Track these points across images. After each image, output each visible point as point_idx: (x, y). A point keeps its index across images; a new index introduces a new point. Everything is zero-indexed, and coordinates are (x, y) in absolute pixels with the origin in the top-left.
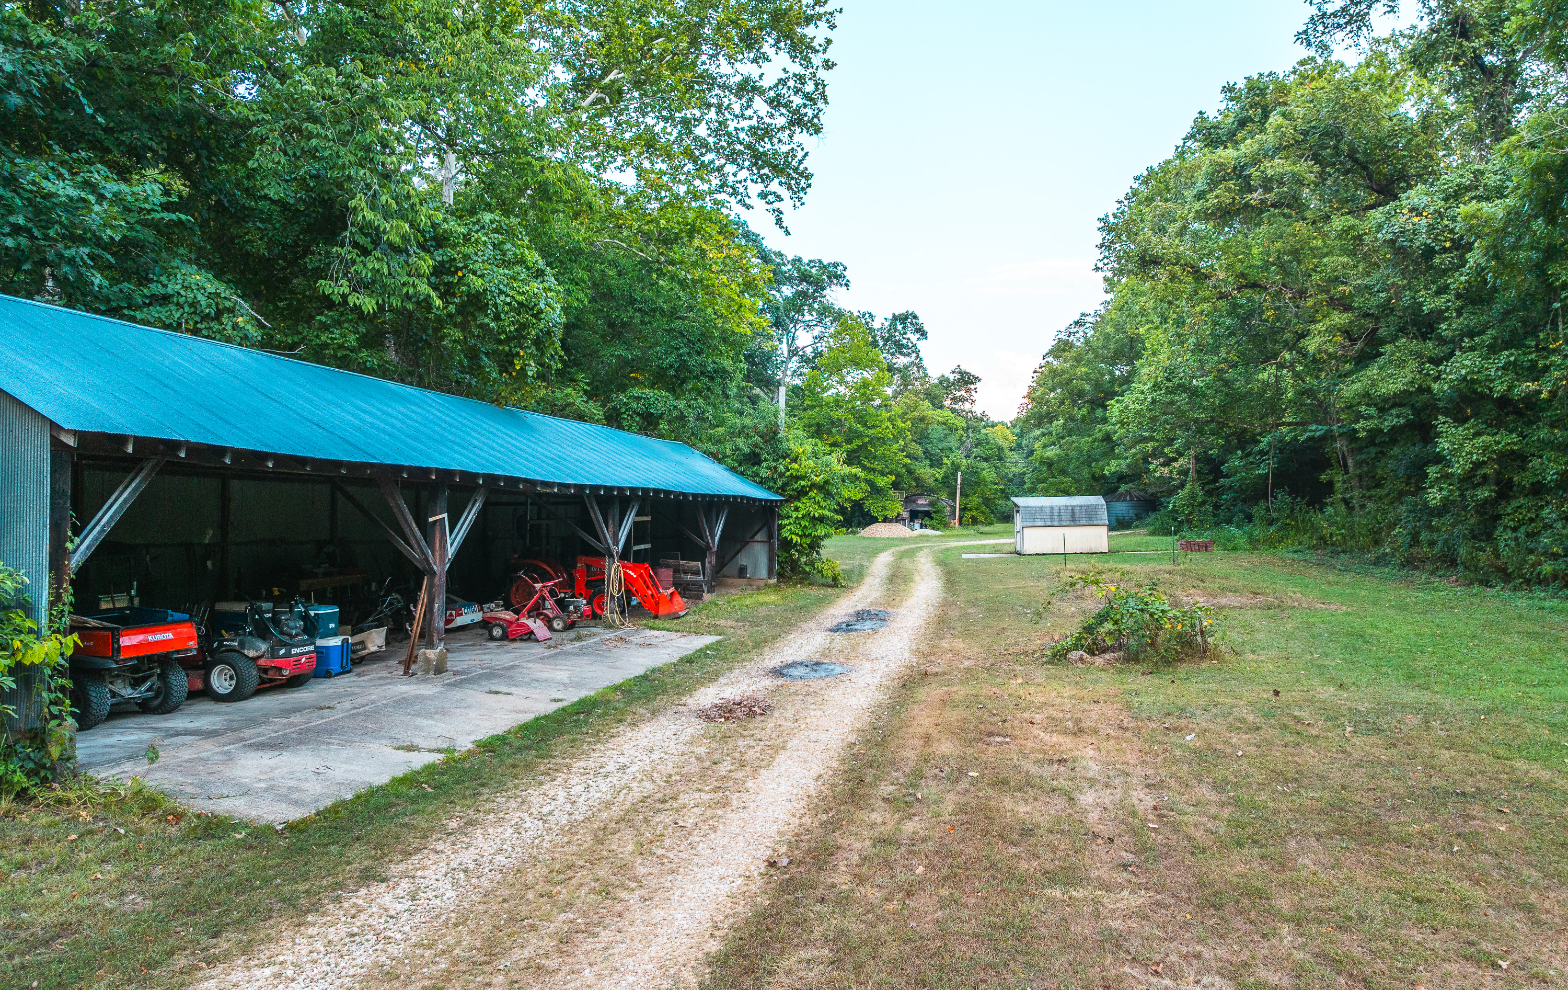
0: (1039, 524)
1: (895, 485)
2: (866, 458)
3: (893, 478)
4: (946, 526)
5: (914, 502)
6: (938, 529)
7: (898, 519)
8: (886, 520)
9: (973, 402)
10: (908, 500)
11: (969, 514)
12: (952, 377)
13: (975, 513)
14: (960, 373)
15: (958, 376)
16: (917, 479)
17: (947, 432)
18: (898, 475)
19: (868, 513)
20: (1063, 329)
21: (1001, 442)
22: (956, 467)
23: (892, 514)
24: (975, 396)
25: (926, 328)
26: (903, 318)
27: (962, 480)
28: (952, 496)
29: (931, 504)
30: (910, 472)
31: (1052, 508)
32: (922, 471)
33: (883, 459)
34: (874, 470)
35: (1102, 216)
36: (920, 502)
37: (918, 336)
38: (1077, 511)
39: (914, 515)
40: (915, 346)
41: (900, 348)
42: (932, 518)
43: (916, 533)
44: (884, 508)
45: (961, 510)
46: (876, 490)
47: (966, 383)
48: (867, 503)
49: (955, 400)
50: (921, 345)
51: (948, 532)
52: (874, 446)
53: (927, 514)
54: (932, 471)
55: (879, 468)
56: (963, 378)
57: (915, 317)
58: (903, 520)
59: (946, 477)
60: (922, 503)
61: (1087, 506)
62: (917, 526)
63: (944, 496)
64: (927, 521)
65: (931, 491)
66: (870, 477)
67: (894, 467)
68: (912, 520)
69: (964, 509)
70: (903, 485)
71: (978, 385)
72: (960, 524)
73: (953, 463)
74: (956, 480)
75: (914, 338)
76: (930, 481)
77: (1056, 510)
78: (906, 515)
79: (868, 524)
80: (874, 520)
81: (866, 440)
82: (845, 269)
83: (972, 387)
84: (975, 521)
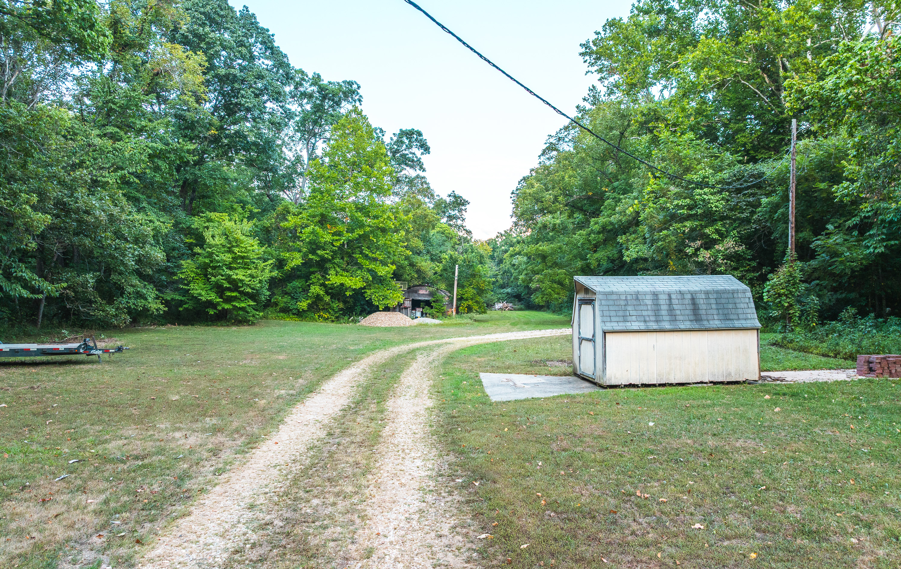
0: (635, 326)
1: (397, 276)
2: (368, 248)
3: (394, 267)
4: (444, 314)
5: (416, 292)
6: (437, 317)
7: (400, 307)
8: (387, 309)
9: (464, 220)
10: (411, 290)
11: (465, 303)
12: (448, 200)
13: (470, 303)
14: (455, 197)
15: (453, 199)
16: (418, 271)
17: (444, 238)
18: (400, 267)
19: (369, 303)
20: (553, 134)
21: (482, 251)
22: (453, 261)
23: (393, 303)
24: (465, 215)
25: (429, 144)
26: (409, 134)
27: (460, 272)
28: (450, 287)
29: (431, 294)
30: (412, 265)
31: (655, 295)
32: (423, 263)
33: (385, 248)
34: (375, 260)
35: (584, 42)
36: (421, 292)
37: (422, 151)
38: (701, 301)
39: (416, 304)
40: (419, 160)
41: (405, 161)
42: (432, 307)
43: (416, 321)
44: (385, 298)
45: (458, 300)
46: (379, 280)
47: (459, 204)
48: (369, 292)
49: (450, 218)
50: (425, 159)
51: (447, 321)
52: (376, 236)
53: (428, 303)
54: (433, 265)
55: (380, 258)
56: (457, 201)
57: (419, 134)
58: (406, 308)
59: (445, 270)
60: (423, 293)
61: (717, 292)
62: (418, 314)
63: (443, 286)
64: (427, 310)
65: (431, 284)
66: (372, 266)
67: (396, 258)
68: (414, 308)
69: (460, 299)
70: (405, 276)
71: (468, 206)
72: (457, 312)
73: (451, 257)
74: (454, 273)
75: (418, 152)
76: (430, 273)
77: (663, 300)
78: (408, 304)
79: (370, 313)
80: (376, 309)
81: (368, 229)
82: (359, 87)
83: (463, 208)
84: (470, 309)
